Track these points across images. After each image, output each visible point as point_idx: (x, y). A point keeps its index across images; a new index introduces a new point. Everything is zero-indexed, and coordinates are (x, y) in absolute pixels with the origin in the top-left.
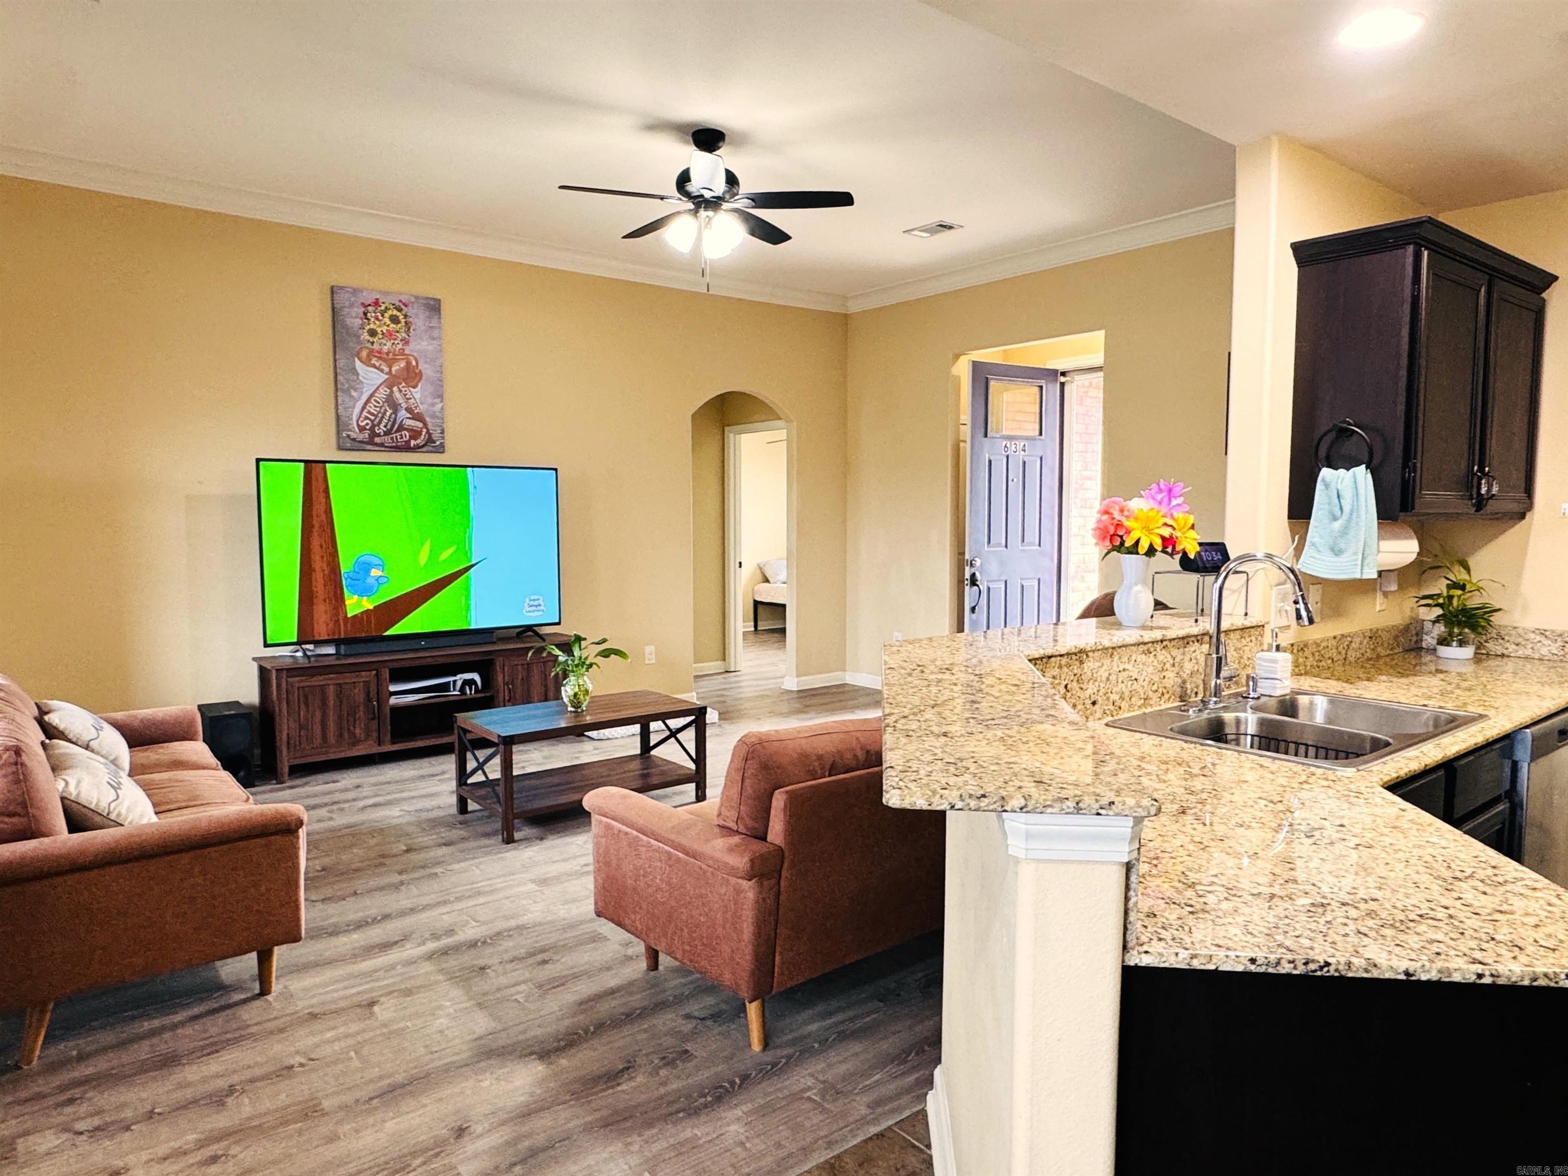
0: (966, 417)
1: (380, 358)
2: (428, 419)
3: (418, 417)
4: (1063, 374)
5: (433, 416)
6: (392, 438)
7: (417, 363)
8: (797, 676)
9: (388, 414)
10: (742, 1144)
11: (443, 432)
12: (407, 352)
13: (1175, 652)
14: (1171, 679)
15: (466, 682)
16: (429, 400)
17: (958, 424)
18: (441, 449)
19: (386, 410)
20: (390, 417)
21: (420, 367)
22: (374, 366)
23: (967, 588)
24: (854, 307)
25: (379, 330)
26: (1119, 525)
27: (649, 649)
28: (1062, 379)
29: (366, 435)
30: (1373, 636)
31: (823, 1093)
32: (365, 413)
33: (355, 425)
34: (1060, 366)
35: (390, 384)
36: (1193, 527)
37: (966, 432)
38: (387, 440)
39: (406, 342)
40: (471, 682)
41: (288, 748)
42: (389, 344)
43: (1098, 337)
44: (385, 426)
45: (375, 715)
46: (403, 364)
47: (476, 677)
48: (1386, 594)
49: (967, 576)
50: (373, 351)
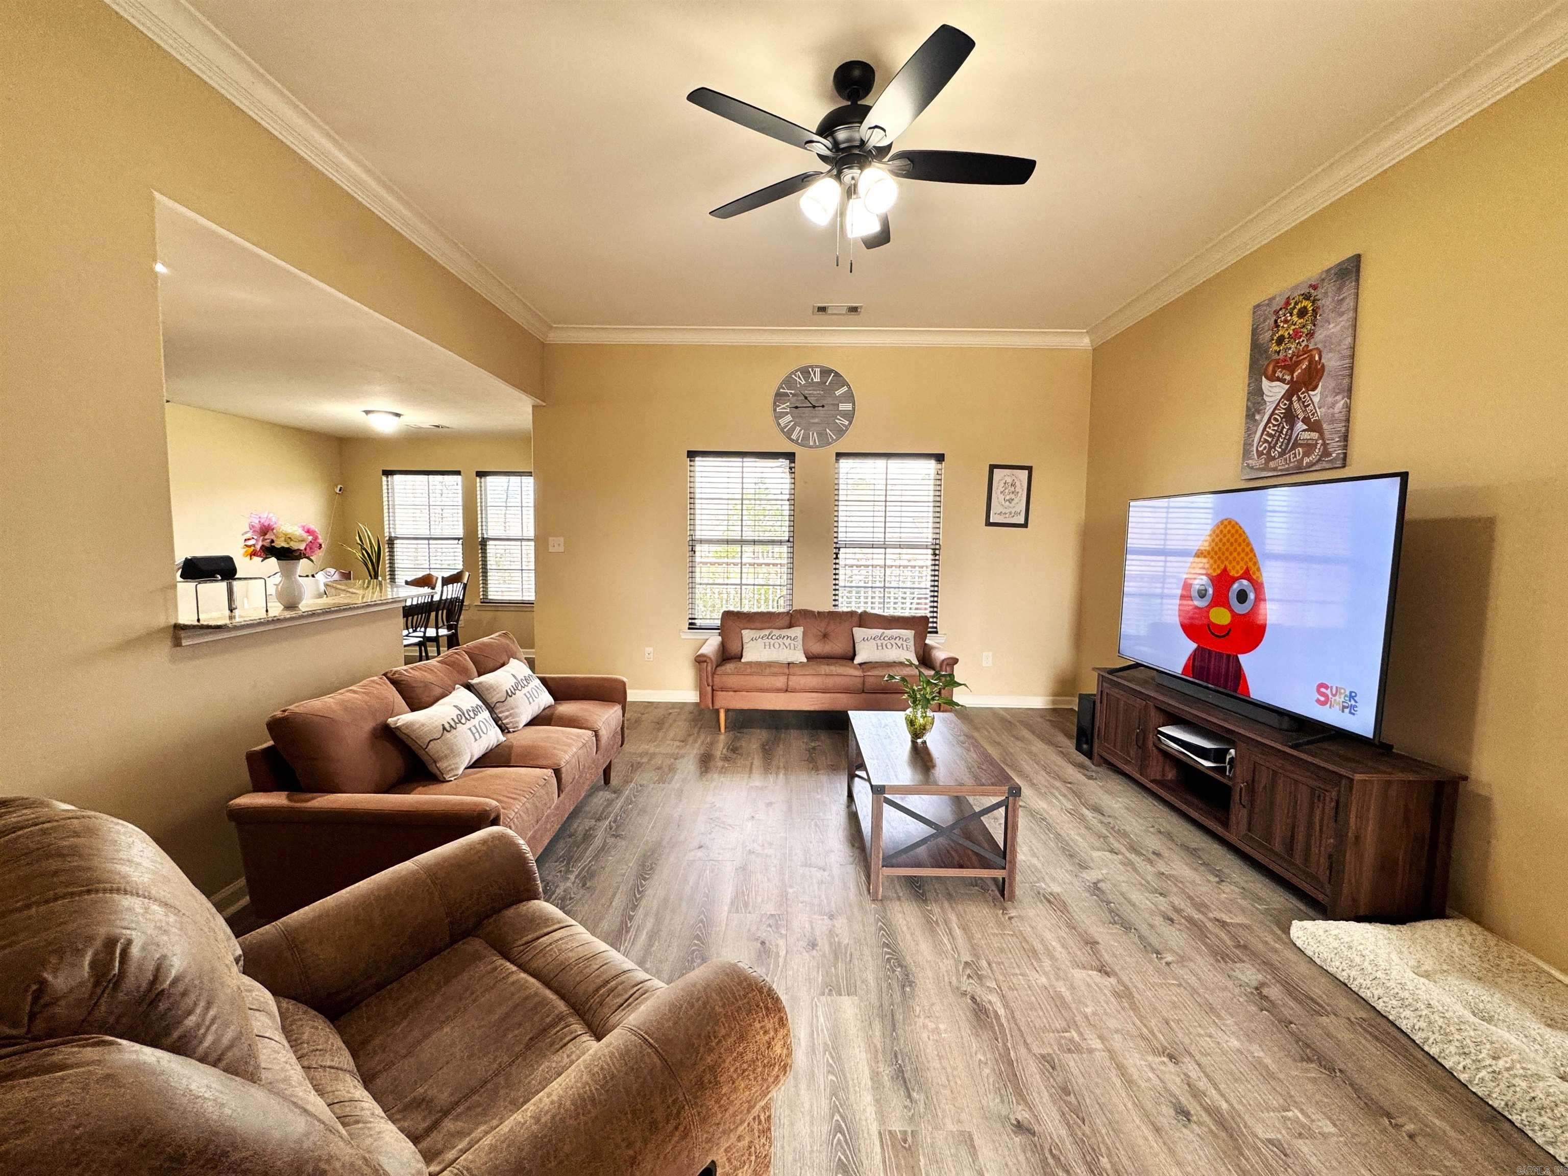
1: (1282, 368)
2: (1325, 426)
3: (1313, 426)
6: (1286, 459)
7: (1320, 358)
9: (1285, 431)
11: (1345, 438)
12: (1311, 347)
16: (1330, 400)
19: (1283, 427)
20: (1286, 435)
21: (1323, 361)
22: (1278, 379)
25: (1286, 335)
29: (1264, 461)
32: (1264, 437)
33: (1255, 452)
35: (1288, 396)
39: (1311, 335)
42: (1293, 346)
44: (1280, 447)
45: (1141, 744)
46: (1306, 364)
50: (1277, 361)
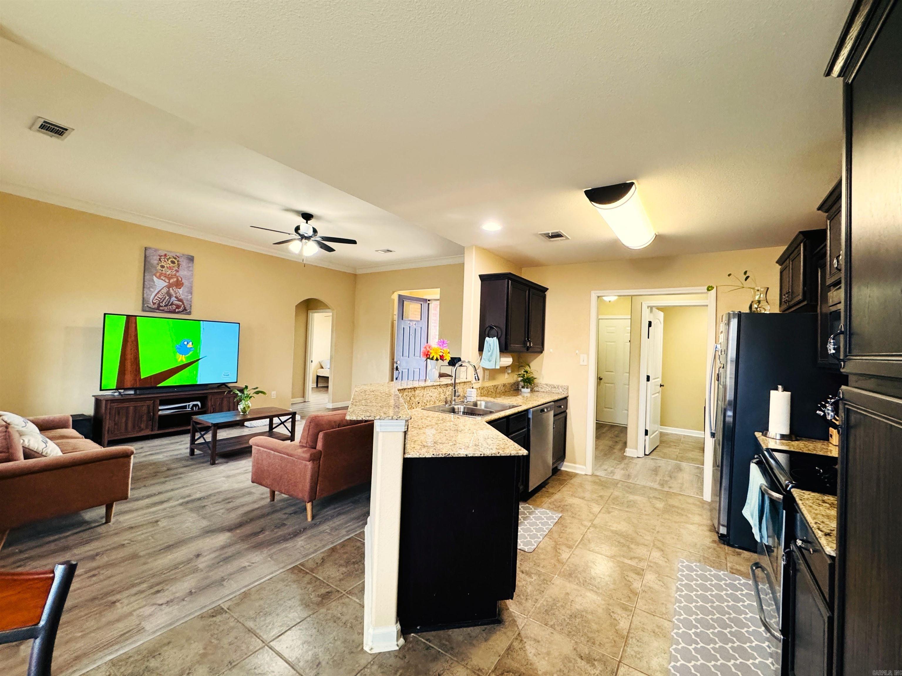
0: (396, 312)
1: (165, 277)
2: (184, 301)
3: (180, 300)
4: (429, 300)
5: (187, 300)
6: (168, 308)
7: (181, 279)
8: (333, 403)
9: (167, 298)
10: (303, 547)
11: (191, 307)
12: (177, 275)
13: (443, 389)
14: (442, 397)
15: (194, 405)
16: (186, 294)
17: (393, 315)
18: (189, 313)
20: (167, 300)
21: (183, 281)
22: (162, 279)
23: (395, 371)
24: (359, 272)
25: (165, 266)
26: (428, 352)
27: (274, 393)
28: (429, 302)
29: (156, 306)
30: (504, 385)
31: (331, 530)
32: (156, 298)
33: (151, 302)
34: (428, 298)
35: (169, 287)
36: (449, 353)
37: (396, 317)
38: (166, 308)
39: (177, 271)
40: (196, 405)
41: (108, 433)
42: (169, 271)
43: (438, 290)
44: (165, 303)
45: (151, 419)
46: (175, 280)
47: (199, 403)
48: (508, 373)
49: (395, 367)
50: (162, 273)
